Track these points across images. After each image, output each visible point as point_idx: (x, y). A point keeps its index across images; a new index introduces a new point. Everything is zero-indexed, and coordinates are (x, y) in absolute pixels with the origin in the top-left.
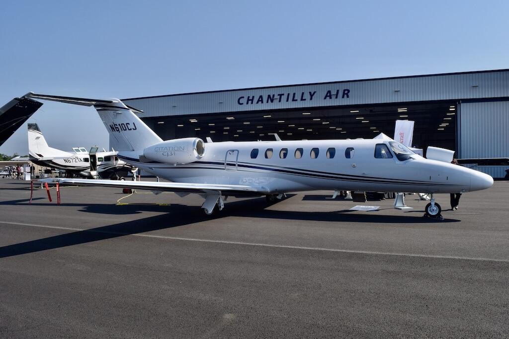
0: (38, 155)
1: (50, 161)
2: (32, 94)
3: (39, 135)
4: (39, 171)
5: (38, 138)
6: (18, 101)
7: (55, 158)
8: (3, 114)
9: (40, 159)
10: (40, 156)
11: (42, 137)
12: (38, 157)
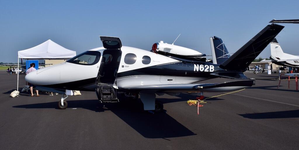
0: (277, 58)
1: (285, 62)
2: (274, 20)
3: (277, 45)
4: (276, 69)
5: (277, 47)
6: (270, 27)
7: (288, 60)
8: (261, 35)
9: (279, 61)
10: (278, 59)
11: (279, 46)
12: (277, 60)
